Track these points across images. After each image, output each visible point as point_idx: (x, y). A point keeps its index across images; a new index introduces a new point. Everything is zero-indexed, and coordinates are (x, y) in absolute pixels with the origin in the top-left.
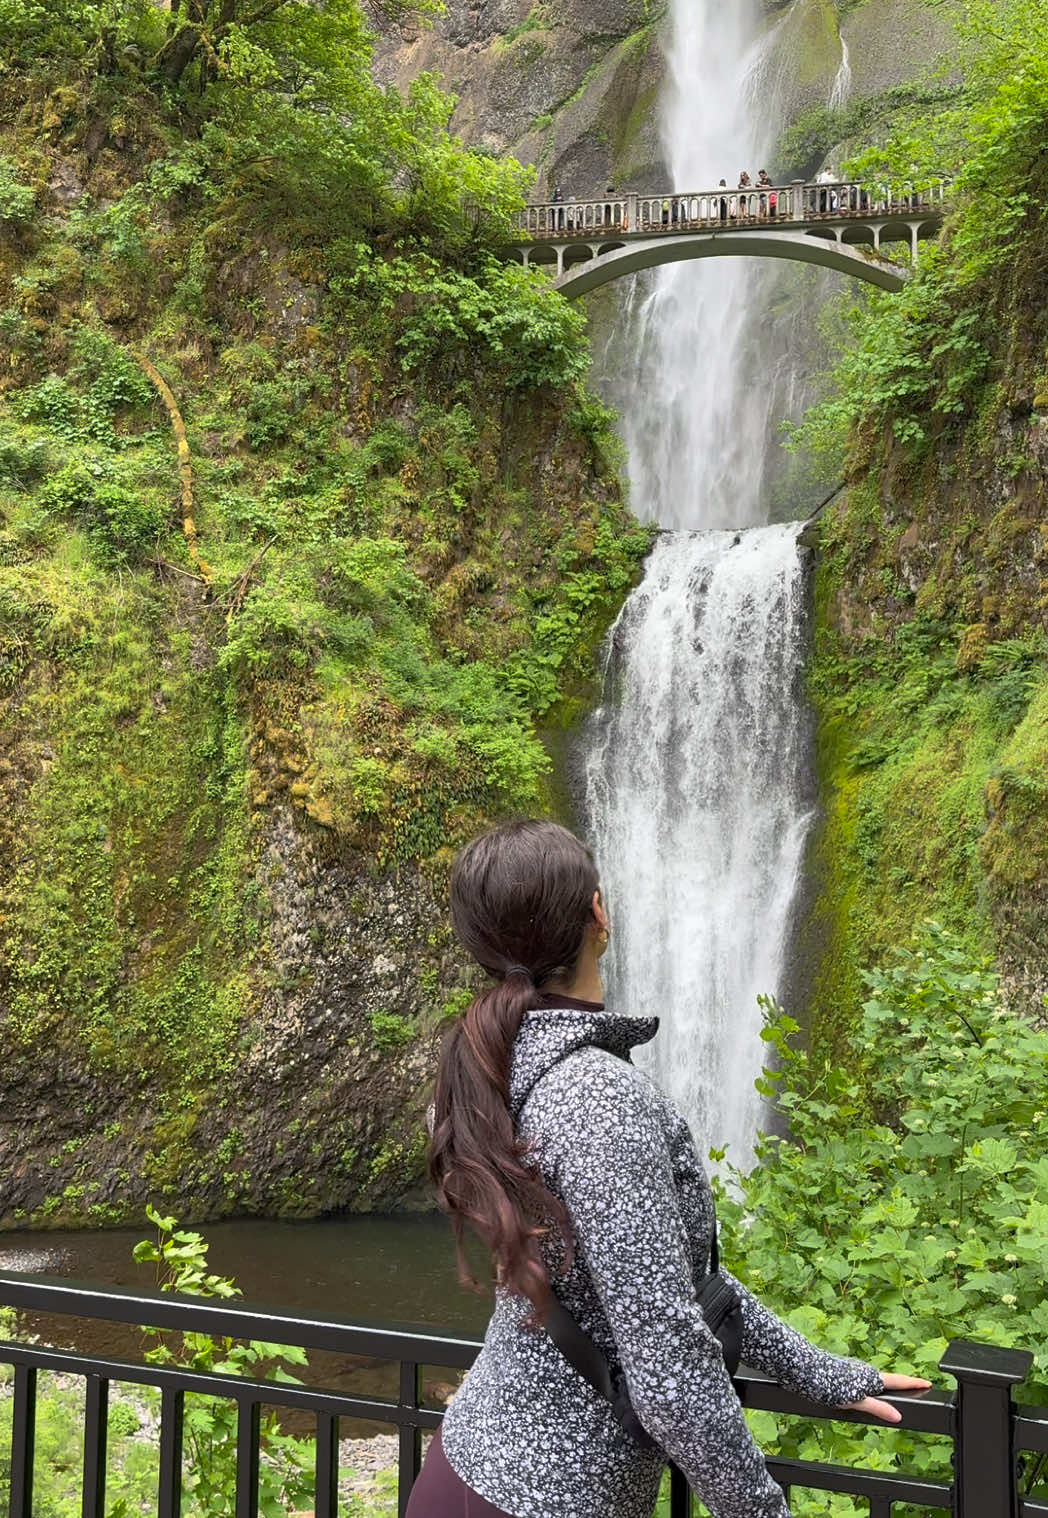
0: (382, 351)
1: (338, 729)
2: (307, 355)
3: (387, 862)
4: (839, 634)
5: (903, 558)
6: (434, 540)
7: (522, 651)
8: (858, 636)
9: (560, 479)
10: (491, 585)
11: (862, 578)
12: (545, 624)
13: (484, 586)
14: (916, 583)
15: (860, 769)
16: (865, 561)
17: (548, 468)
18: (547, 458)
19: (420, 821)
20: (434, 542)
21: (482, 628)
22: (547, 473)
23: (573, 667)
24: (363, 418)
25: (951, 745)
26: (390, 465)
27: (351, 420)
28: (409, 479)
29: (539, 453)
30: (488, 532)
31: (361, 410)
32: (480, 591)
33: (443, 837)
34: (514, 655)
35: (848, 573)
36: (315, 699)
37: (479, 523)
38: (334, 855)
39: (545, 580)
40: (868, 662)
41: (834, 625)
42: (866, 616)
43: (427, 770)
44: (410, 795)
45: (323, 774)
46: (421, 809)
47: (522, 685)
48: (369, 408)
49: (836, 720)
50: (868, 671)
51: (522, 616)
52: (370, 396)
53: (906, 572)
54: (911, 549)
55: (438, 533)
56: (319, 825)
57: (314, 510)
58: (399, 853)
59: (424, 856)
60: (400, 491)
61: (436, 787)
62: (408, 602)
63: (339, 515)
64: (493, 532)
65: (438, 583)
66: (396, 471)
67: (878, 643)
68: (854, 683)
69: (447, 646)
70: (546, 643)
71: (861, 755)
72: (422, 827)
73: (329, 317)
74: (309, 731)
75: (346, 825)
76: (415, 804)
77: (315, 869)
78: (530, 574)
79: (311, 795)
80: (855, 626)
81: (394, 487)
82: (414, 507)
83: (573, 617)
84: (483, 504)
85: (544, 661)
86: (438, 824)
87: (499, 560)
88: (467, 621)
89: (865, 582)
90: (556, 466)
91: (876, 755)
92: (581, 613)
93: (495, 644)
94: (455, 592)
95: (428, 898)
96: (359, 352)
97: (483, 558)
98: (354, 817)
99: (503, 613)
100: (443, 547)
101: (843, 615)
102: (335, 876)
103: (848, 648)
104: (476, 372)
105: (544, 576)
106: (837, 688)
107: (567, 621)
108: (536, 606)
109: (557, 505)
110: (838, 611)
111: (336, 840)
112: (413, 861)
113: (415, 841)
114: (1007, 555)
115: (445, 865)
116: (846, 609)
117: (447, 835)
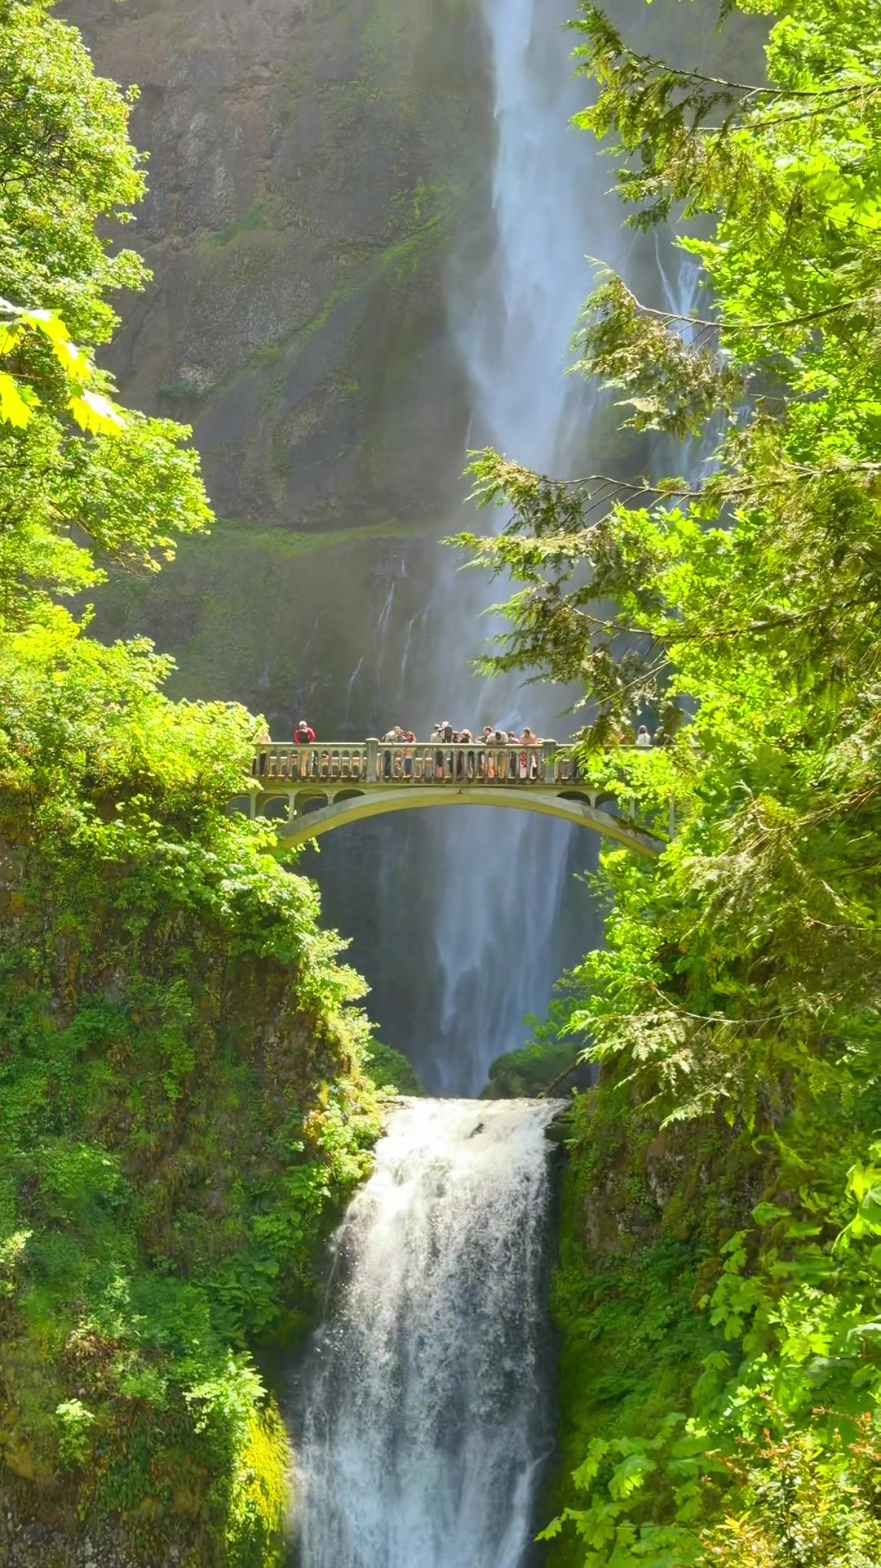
0: (92, 918)
1: (40, 1368)
2: (11, 924)
3: (87, 1516)
4: (585, 1247)
5: (650, 1169)
6: (143, 1132)
7: (236, 1256)
8: (605, 1250)
9: (285, 1053)
10: (204, 1180)
11: (609, 1184)
12: (263, 1225)
13: (196, 1181)
14: (663, 1196)
15: (601, 1404)
16: (614, 1166)
17: (272, 1039)
18: (271, 1029)
19: (124, 1470)
20: (143, 1133)
21: (193, 1230)
22: (271, 1045)
23: (293, 1275)
24: (70, 995)
25: (683, 1390)
26: (98, 1045)
27: (56, 995)
28: (119, 1062)
29: (263, 1024)
30: (202, 1118)
31: (67, 985)
32: (192, 1186)
33: (148, 1488)
34: (228, 1260)
35: (596, 1178)
36: (17, 1335)
37: (192, 1108)
38: (32, 1510)
39: (265, 1170)
40: (613, 1282)
41: (580, 1236)
42: (614, 1228)
43: (134, 1414)
44: (115, 1441)
45: (25, 1420)
46: (125, 1457)
47: (235, 1297)
48: (76, 981)
49: (578, 1345)
50: (613, 1292)
51: (237, 1215)
52: (78, 969)
53: (653, 1183)
54: (658, 1160)
55: (148, 1125)
56: (17, 1477)
57: (13, 1103)
58: (100, 1506)
59: (126, 1509)
60: (108, 1076)
61: (143, 1432)
62: (114, 1208)
63: (42, 1109)
64: (208, 1117)
65: (147, 1180)
66: (104, 1052)
67: (623, 1260)
68: (599, 1302)
69: (154, 1256)
70: (263, 1247)
71: (603, 1390)
72: (127, 1476)
73: (36, 882)
74: (11, 1372)
75: (47, 1478)
76: (119, 1450)
77: (10, 1525)
78: (249, 1163)
79: (11, 1444)
80: (601, 1239)
81: (101, 1072)
82: (122, 1094)
83: (296, 1218)
84: (198, 1085)
85: (259, 1268)
86: (143, 1473)
87: (214, 1151)
88: (177, 1225)
89: (613, 1191)
90: (281, 1039)
91: (616, 1391)
92: (304, 1213)
93: (207, 1249)
94: (163, 1191)
95: (129, 1555)
96: (68, 919)
97: (195, 1150)
98: (55, 1468)
99: (217, 1211)
100: (152, 1139)
101: (590, 1225)
102: (34, 1532)
103: (594, 1262)
104: (195, 934)
105: (264, 1165)
106: (581, 1308)
107: (289, 1222)
108: (254, 1202)
109: (282, 1084)
110: (584, 1219)
111: (35, 1493)
112: (116, 1515)
113: (118, 1493)
114: (743, 1185)
115: (148, 1519)
116: (592, 1218)
117: (152, 1485)
